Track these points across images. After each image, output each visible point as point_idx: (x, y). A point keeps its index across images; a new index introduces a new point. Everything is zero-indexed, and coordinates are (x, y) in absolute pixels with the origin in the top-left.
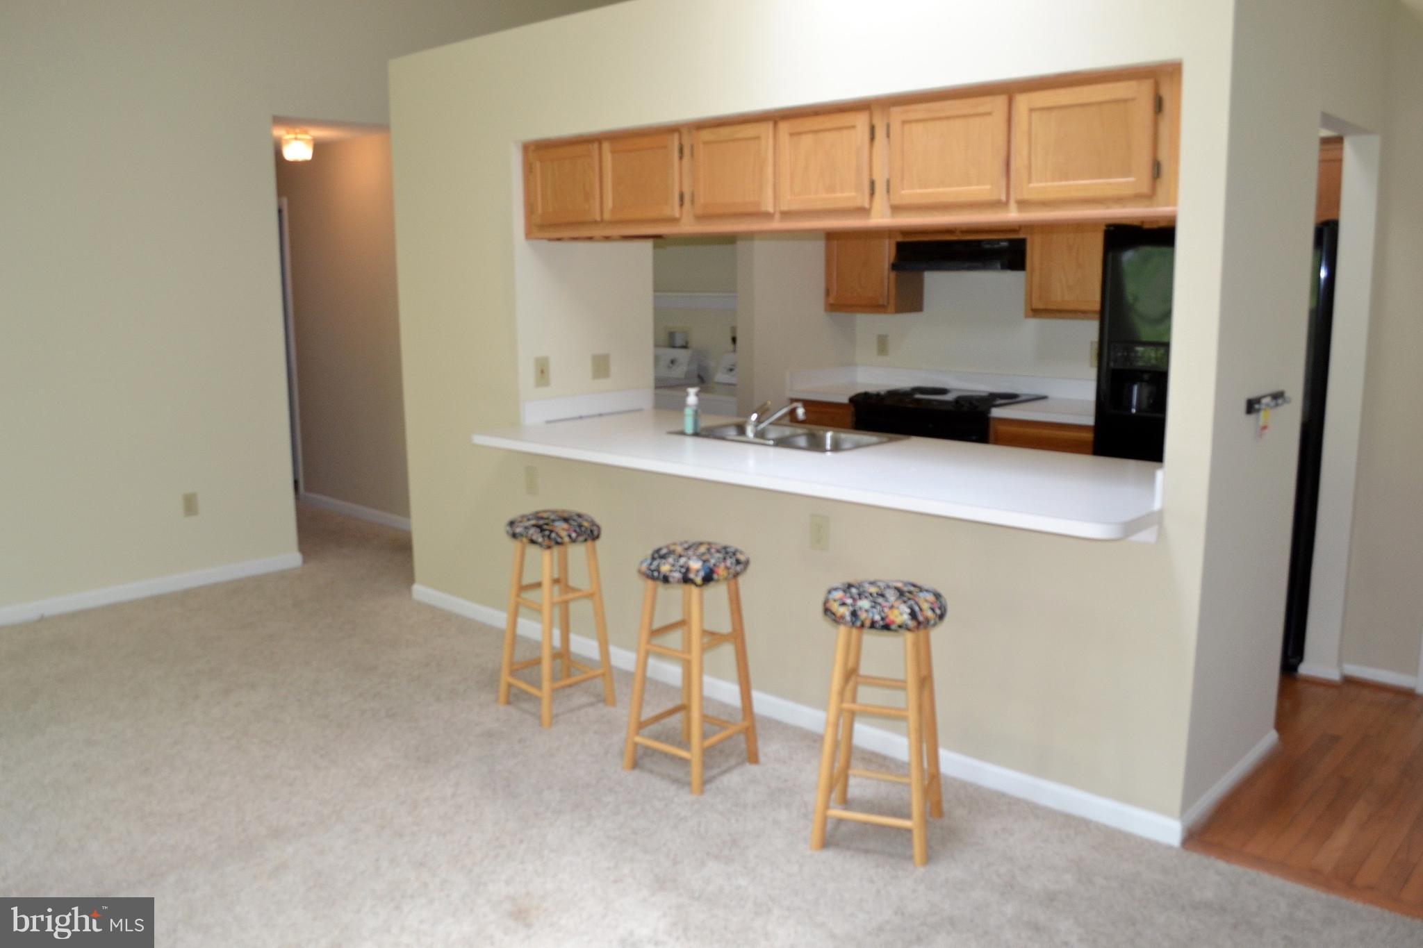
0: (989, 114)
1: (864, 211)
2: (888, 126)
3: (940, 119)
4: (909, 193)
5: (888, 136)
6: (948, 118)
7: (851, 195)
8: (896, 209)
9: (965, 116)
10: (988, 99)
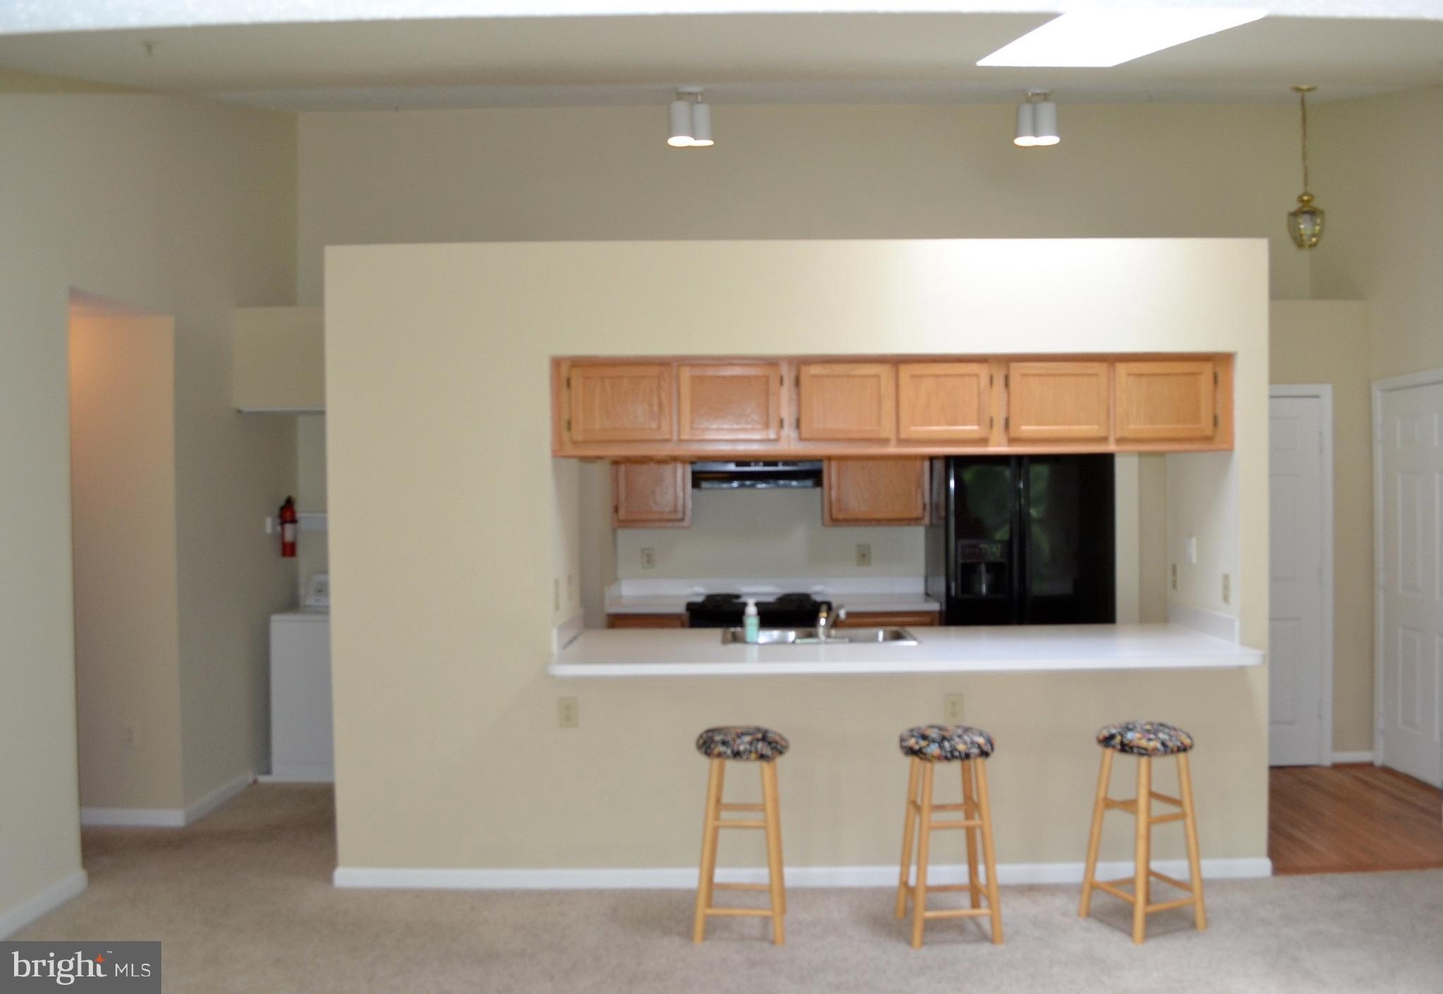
0: (1095, 375)
1: (984, 441)
2: (1007, 378)
3: (1055, 375)
4: (1027, 429)
5: (1007, 385)
6: (1061, 375)
7: (971, 429)
8: (1012, 441)
9: (1076, 375)
10: (1095, 365)
